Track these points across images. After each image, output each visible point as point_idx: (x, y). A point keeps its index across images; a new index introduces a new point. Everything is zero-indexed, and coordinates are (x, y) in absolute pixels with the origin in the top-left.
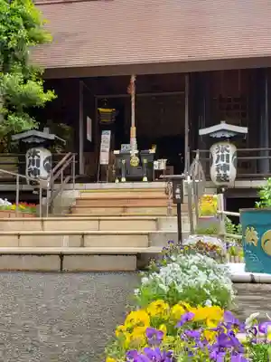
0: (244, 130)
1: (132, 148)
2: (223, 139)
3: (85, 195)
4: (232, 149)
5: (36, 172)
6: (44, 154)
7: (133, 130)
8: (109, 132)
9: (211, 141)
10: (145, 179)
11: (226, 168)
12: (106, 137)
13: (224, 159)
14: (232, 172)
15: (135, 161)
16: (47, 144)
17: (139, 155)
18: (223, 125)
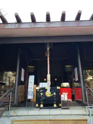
8: (34, 76)
10: (55, 106)
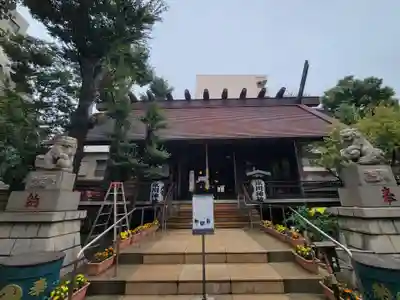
0: (269, 173)
1: (205, 179)
2: (259, 178)
4: (263, 182)
5: (156, 196)
6: (161, 185)
8: (194, 171)
9: (252, 178)
11: (261, 194)
12: (192, 175)
13: (259, 189)
14: (264, 197)
15: (207, 187)
16: (163, 179)
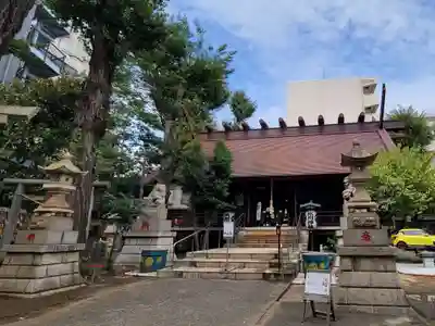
0: (319, 205)
1: (271, 210)
2: (311, 209)
3: (249, 233)
4: (314, 213)
6: (231, 215)
7: (271, 202)
9: (305, 210)
11: (312, 222)
13: (311, 218)
14: (315, 224)
16: (232, 210)
17: (275, 213)
18: (311, 203)
